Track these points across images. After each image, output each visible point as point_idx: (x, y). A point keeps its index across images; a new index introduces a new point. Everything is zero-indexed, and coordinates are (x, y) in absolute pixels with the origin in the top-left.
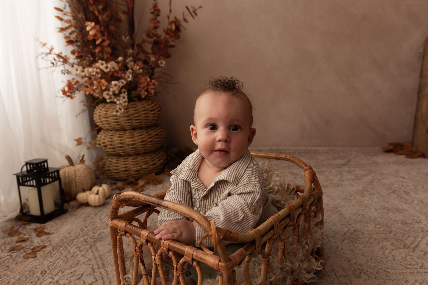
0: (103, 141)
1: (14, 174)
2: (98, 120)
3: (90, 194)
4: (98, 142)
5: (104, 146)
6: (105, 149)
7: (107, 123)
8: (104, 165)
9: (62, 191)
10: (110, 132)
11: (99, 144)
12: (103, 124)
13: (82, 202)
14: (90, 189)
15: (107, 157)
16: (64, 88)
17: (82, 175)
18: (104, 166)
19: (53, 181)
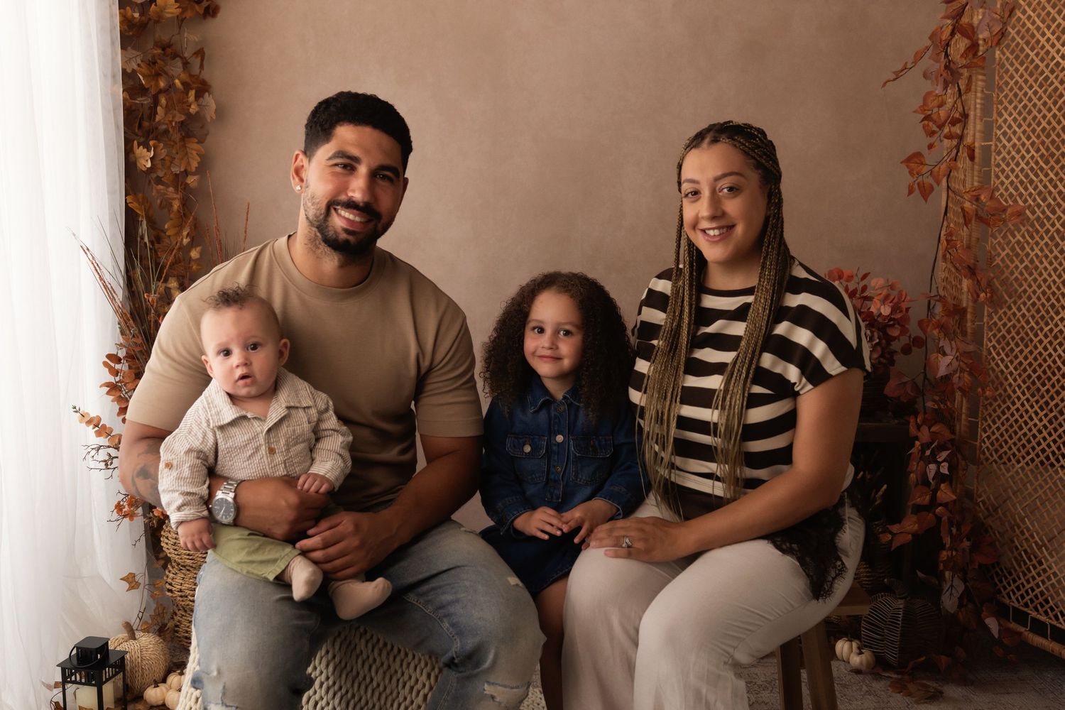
0: (179, 587)
1: (58, 666)
2: (172, 551)
3: (168, 690)
4: (168, 586)
5: (181, 596)
6: (183, 601)
7: (191, 558)
8: (177, 626)
9: (127, 688)
10: (191, 569)
11: (170, 591)
12: (181, 559)
13: (155, 704)
14: (164, 681)
15: (184, 614)
16: (119, 503)
17: (153, 656)
18: (176, 629)
19: (117, 673)
